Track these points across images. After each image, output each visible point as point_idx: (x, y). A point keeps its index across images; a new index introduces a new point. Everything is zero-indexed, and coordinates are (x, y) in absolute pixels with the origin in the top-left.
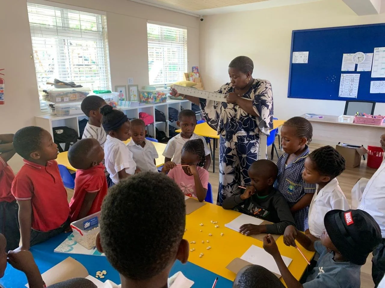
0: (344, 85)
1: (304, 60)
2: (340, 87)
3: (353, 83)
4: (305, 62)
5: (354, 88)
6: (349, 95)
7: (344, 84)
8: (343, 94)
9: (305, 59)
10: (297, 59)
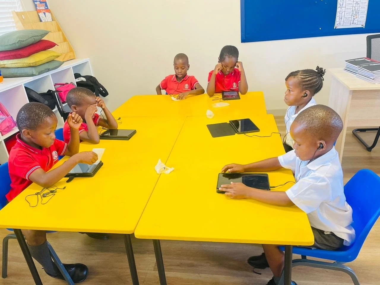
0: (344, 6)
2: (338, 10)
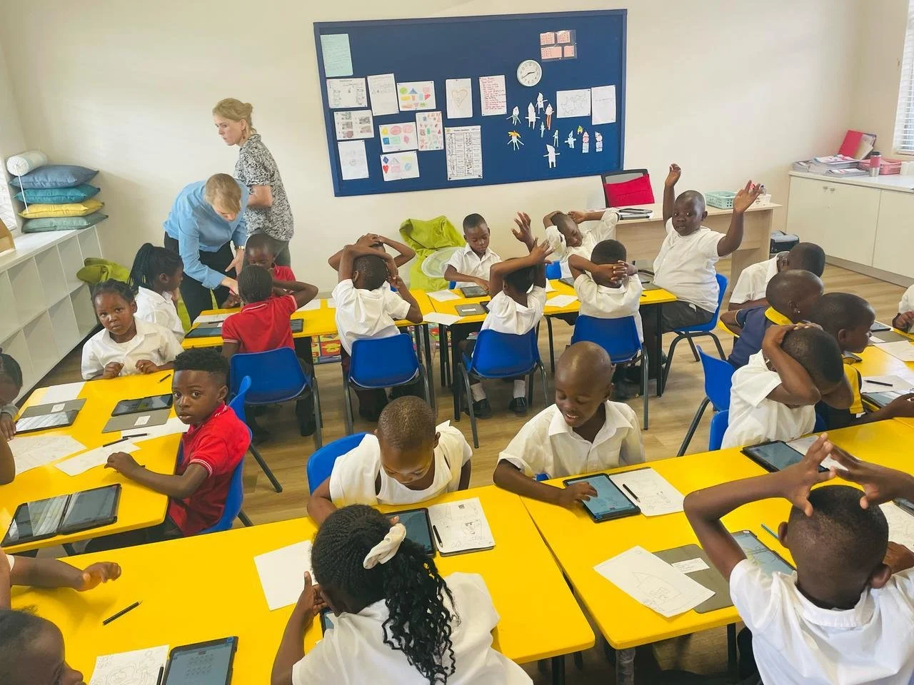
1: (358, 99)
3: (470, 147)
4: (361, 104)
5: (475, 158)
6: (468, 173)
7: (454, 150)
8: (455, 173)
9: (361, 97)
10: (340, 99)
